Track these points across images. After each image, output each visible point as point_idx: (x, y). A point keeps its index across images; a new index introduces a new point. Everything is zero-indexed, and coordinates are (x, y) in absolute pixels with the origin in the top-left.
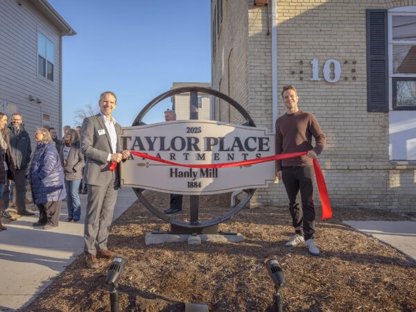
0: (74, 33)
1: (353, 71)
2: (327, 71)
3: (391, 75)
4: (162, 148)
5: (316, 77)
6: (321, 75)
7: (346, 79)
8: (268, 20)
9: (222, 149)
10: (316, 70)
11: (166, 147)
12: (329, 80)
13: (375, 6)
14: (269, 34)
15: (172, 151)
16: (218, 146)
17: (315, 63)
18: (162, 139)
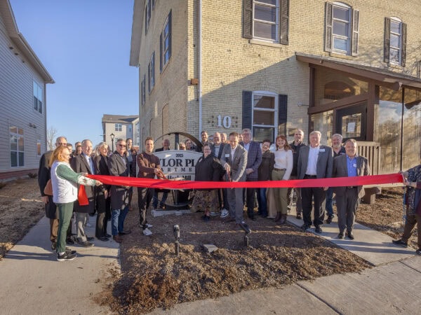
0: (53, 82)
1: (236, 122)
2: (225, 122)
3: (253, 125)
4: (164, 165)
5: (220, 125)
6: (222, 124)
7: (233, 126)
8: (197, 93)
9: (193, 165)
10: (220, 121)
11: (166, 164)
12: (225, 126)
13: (246, 89)
14: (198, 100)
15: (169, 166)
16: (191, 164)
17: (219, 117)
18: (164, 160)
